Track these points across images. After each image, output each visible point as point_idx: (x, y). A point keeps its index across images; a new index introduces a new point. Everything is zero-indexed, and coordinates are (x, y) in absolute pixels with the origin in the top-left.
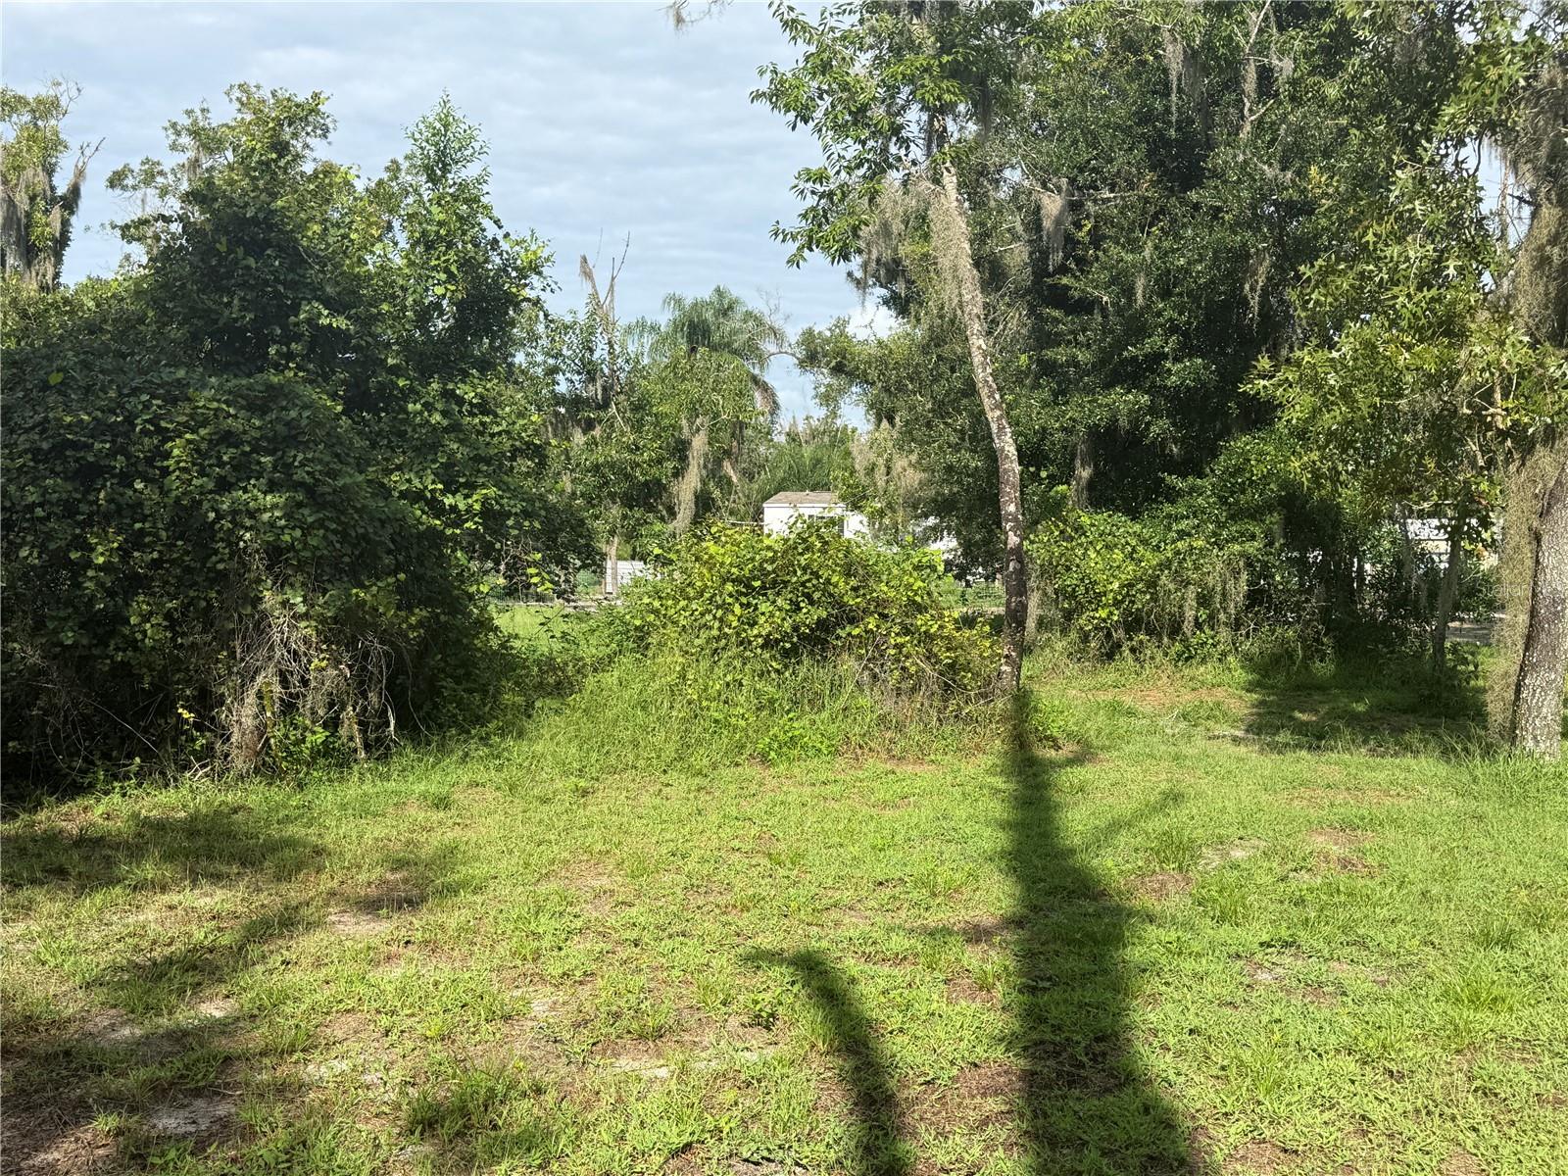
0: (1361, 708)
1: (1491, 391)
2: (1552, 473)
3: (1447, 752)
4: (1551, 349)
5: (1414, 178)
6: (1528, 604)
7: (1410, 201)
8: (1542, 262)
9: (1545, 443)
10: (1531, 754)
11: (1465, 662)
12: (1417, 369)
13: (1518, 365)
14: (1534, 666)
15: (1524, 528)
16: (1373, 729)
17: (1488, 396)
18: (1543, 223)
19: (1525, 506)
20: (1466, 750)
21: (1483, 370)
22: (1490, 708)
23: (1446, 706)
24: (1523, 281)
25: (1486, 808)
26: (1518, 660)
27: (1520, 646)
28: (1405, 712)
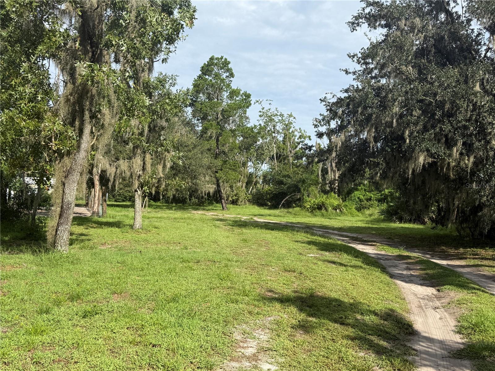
0: (7, 239)
1: (51, 137)
2: (69, 165)
3: (34, 252)
4: (69, 127)
5: (28, 67)
6: (60, 205)
7: (27, 74)
8: (68, 100)
9: (67, 156)
10: (60, 251)
11: (42, 222)
12: (28, 128)
13: (59, 130)
14: (61, 224)
15: (60, 181)
16: (10, 246)
17: (50, 139)
18: (68, 89)
19: (61, 174)
20: (40, 251)
21: (48, 131)
22: (48, 237)
23: (35, 237)
24: (62, 105)
25: (45, 269)
26: (57, 222)
27: (58, 218)
28: (22, 239)
